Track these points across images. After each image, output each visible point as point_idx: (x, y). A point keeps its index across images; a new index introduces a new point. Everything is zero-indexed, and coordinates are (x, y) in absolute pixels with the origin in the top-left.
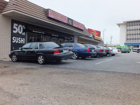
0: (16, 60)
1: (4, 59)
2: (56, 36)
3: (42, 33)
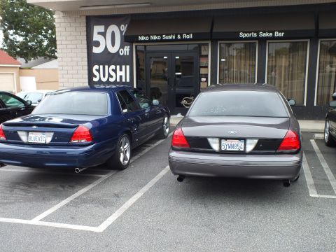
2: (271, 35)
3: (181, 36)
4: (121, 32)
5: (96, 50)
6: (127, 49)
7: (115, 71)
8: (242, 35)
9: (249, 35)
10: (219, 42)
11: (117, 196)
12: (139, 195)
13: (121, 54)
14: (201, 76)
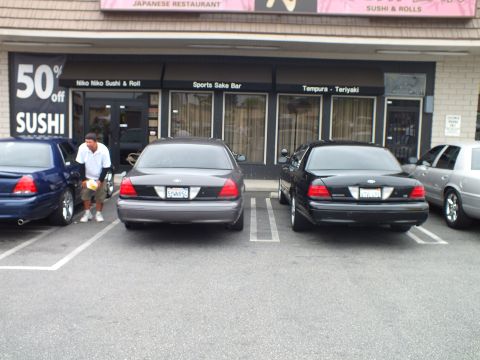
2: (227, 86)
3: (128, 83)
4: (55, 75)
5: (21, 94)
6: (60, 97)
7: (46, 120)
8: (197, 85)
9: (204, 85)
10: (171, 91)
11: (64, 245)
12: (87, 244)
13: (54, 101)
14: (150, 129)
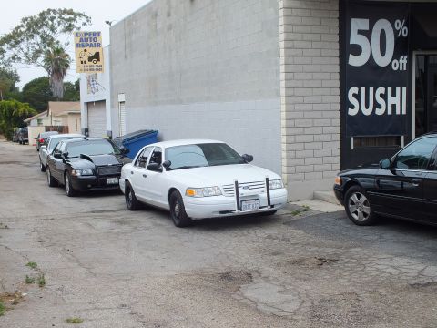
0: (365, 215)
1: (315, 197)
4: (396, 32)
5: (355, 61)
6: (403, 60)
7: (384, 96)
13: (395, 69)
